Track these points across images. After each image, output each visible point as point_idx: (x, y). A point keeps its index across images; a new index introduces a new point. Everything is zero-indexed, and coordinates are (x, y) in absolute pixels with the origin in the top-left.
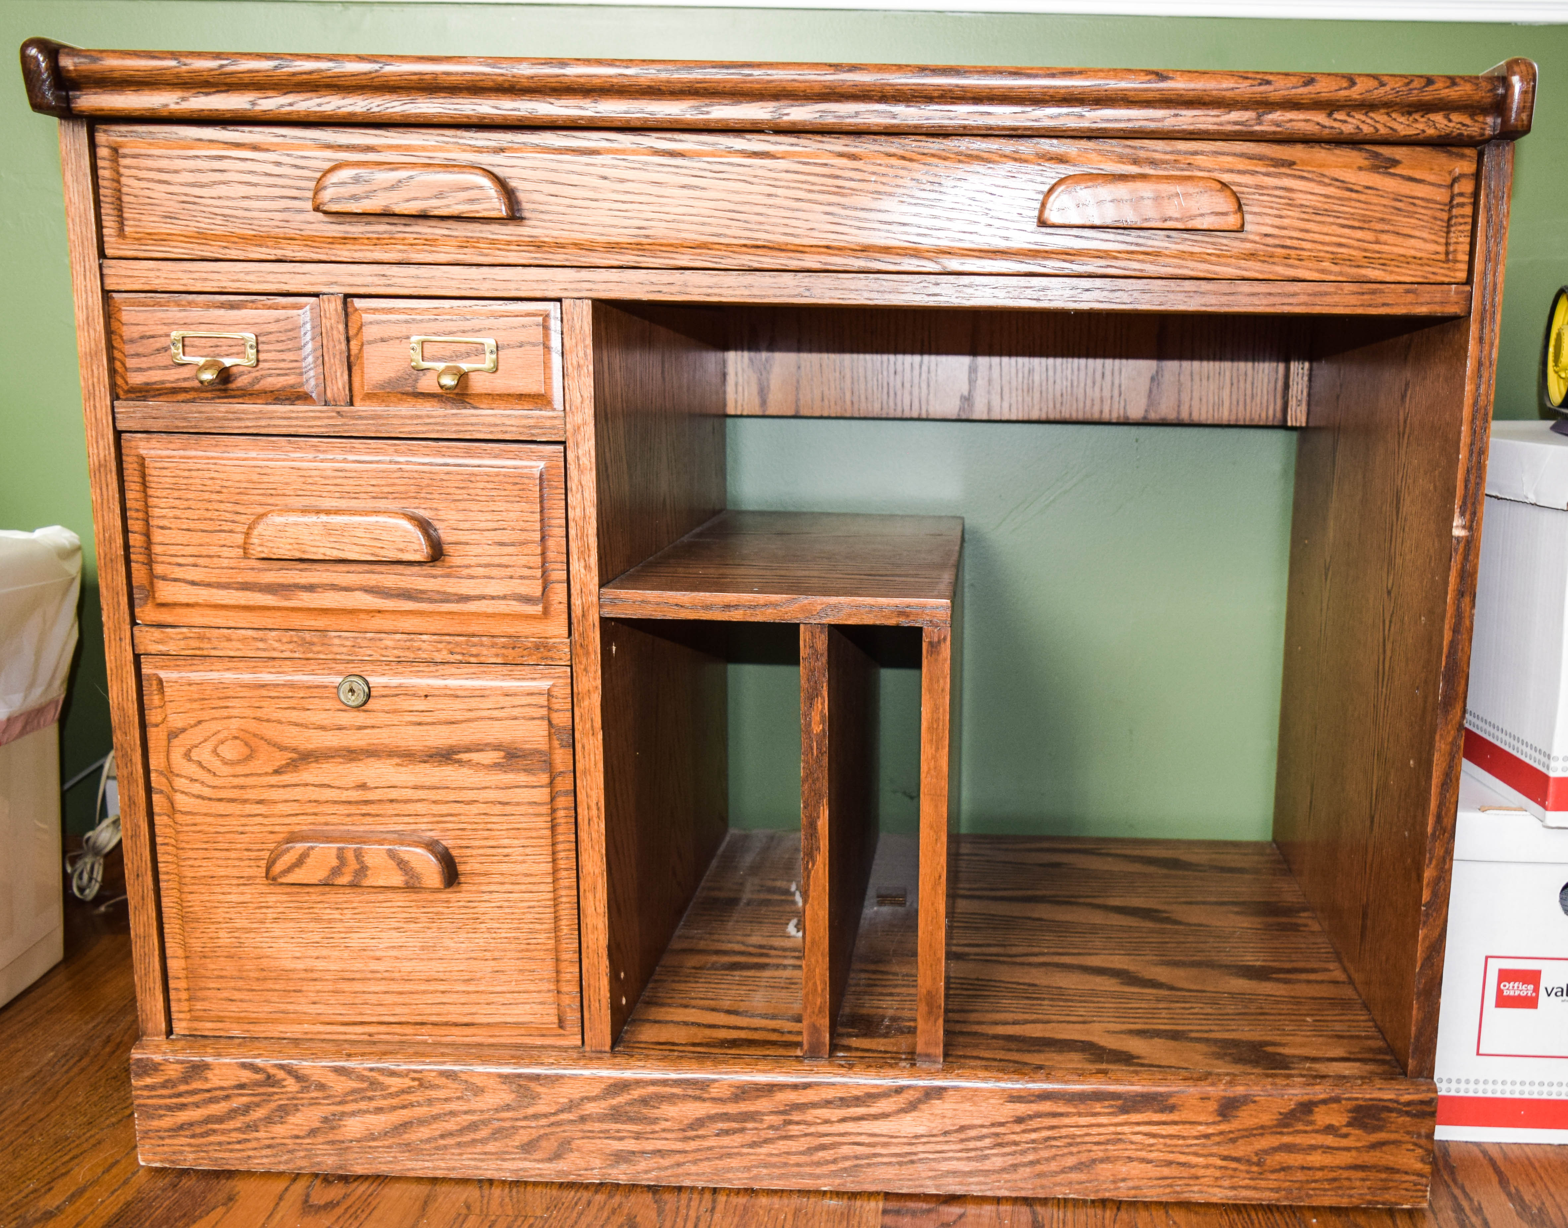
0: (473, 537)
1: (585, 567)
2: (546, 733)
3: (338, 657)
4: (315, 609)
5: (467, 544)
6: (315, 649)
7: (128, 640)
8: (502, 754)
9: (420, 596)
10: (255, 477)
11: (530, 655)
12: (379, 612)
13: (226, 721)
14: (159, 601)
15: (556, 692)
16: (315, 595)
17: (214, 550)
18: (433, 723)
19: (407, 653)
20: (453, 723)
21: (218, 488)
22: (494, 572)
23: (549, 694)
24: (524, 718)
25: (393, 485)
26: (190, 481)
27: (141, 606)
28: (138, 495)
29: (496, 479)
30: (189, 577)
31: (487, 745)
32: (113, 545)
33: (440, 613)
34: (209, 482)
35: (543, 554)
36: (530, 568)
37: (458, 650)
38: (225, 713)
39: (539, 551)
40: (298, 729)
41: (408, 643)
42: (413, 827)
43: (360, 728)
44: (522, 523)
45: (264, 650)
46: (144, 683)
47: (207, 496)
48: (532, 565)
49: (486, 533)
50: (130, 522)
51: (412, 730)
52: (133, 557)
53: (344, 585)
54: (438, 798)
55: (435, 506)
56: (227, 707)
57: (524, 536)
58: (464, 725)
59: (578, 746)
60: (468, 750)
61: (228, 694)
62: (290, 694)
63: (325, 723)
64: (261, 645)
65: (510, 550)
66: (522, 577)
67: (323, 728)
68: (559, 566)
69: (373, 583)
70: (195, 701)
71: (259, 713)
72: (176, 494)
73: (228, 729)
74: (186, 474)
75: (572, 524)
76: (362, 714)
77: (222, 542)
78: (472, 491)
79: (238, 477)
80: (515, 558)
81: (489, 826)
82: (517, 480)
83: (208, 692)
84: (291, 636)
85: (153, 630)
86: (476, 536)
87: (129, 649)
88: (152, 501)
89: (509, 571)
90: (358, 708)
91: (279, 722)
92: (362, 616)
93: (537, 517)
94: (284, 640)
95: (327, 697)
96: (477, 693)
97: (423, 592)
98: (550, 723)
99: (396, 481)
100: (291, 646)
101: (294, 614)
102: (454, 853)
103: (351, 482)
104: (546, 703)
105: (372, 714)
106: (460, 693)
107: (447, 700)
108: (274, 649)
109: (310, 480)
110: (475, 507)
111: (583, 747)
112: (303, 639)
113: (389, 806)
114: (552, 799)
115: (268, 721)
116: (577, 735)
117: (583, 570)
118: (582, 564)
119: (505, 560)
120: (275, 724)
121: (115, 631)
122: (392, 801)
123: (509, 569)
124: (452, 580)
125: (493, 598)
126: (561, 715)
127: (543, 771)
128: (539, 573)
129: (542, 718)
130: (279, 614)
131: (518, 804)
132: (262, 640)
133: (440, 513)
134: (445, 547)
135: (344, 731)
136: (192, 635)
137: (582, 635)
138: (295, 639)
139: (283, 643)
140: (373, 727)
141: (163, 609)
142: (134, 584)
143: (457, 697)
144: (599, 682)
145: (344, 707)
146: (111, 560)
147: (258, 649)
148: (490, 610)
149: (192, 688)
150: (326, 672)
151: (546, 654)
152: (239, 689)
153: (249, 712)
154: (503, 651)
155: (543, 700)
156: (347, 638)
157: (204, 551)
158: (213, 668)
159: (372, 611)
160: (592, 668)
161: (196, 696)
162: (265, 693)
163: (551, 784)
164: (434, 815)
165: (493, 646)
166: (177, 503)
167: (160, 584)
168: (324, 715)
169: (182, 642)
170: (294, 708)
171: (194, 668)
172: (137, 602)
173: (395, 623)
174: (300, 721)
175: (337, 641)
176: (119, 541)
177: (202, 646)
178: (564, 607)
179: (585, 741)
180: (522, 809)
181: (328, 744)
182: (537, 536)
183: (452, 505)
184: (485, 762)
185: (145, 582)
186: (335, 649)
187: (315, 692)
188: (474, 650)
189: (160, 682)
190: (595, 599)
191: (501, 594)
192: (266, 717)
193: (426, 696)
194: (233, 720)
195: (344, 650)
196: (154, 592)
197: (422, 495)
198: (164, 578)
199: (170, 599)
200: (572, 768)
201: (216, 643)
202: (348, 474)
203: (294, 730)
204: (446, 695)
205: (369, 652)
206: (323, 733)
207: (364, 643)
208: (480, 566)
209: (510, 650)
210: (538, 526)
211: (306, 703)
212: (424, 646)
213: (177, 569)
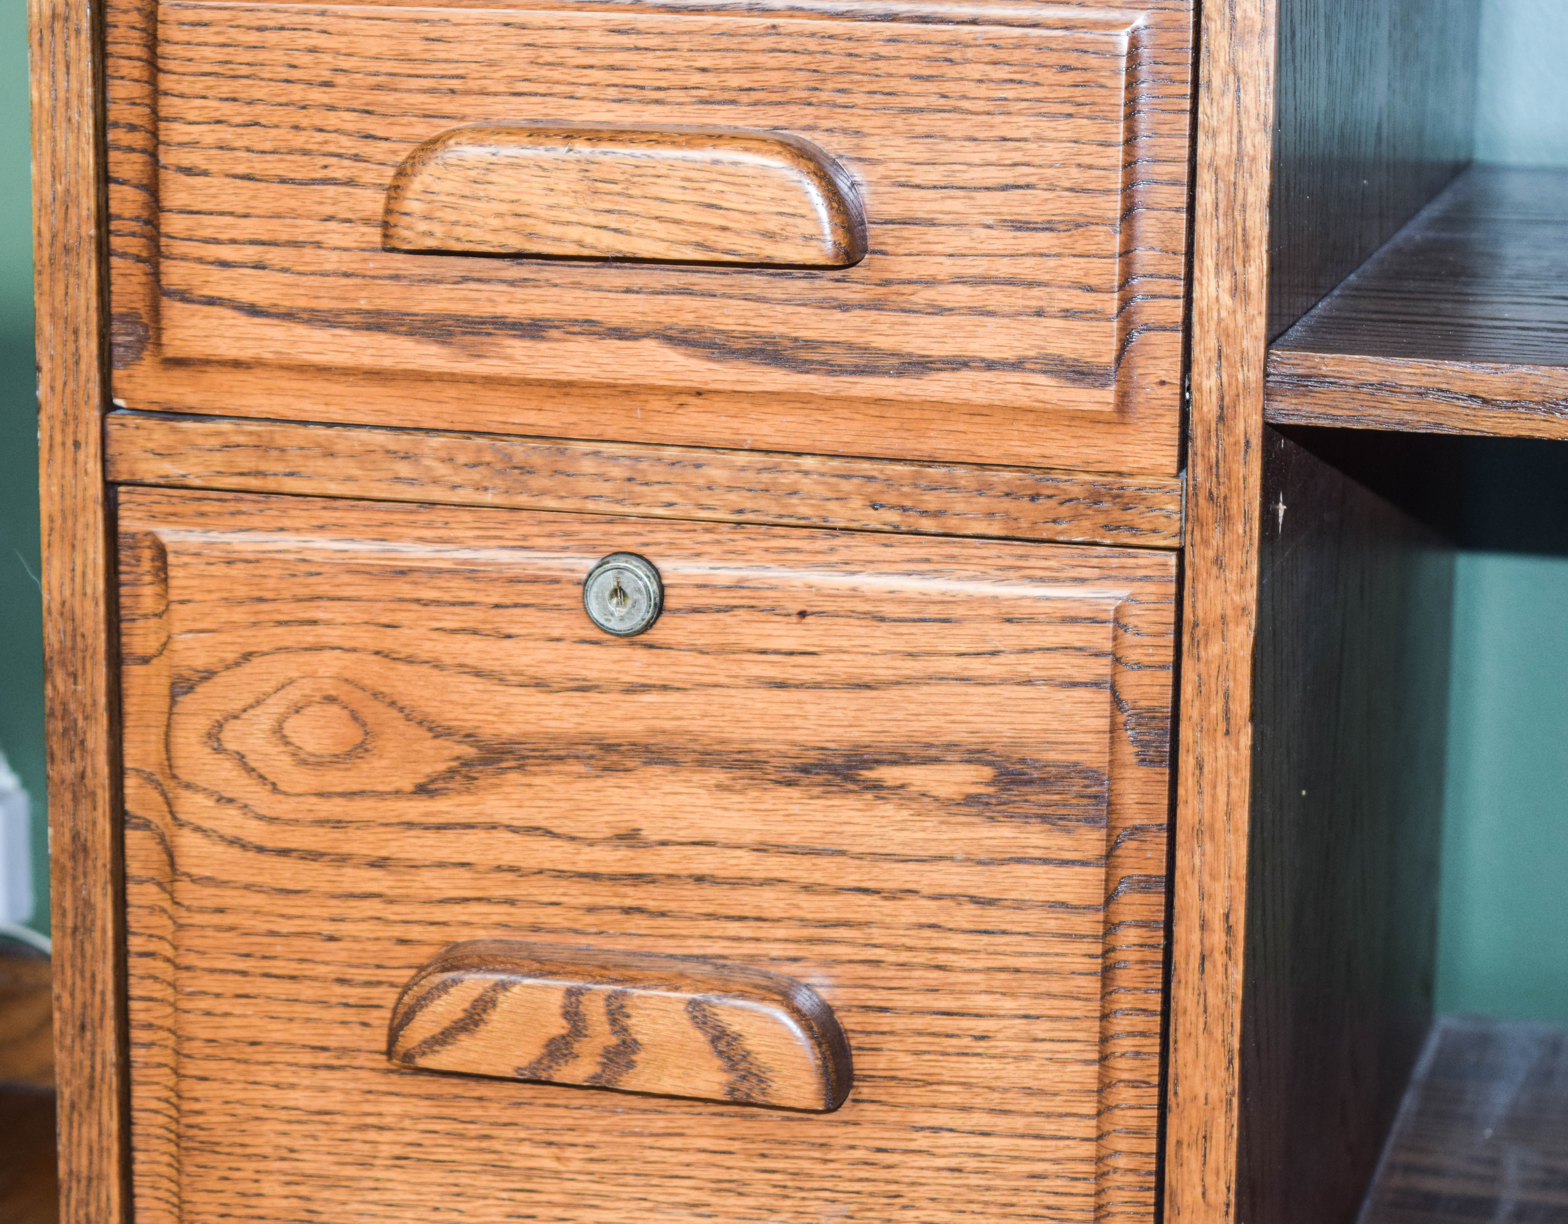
0: (949, 205)
1: (1234, 291)
2: (1104, 724)
3: (591, 506)
4: (540, 383)
5: (932, 223)
6: (536, 482)
7: (92, 448)
8: (988, 772)
9: (804, 355)
10: (416, 48)
11: (1075, 517)
12: (699, 394)
13: (308, 657)
14: (170, 353)
15: (1136, 617)
16: (543, 346)
17: (306, 229)
18: (817, 686)
19: (762, 503)
20: (868, 687)
21: (327, 75)
22: (996, 297)
23: (1119, 624)
24: (1049, 682)
25: (754, 68)
26: (262, 56)
27: (126, 365)
28: (138, 91)
29: (1018, 55)
30: (245, 296)
31: (950, 746)
32: (73, 211)
33: (850, 401)
34: (306, 59)
35: (1126, 253)
36: (1090, 289)
37: (891, 498)
38: (308, 636)
39: (1116, 244)
40: (481, 684)
41: (766, 477)
42: (749, 948)
43: (632, 689)
44: (1074, 172)
45: (411, 482)
46: (124, 555)
47: (297, 93)
48: (1094, 281)
49: (983, 198)
50: (114, 156)
51: (762, 699)
52: (116, 242)
53: (616, 322)
54: (818, 877)
55: (855, 123)
56: (314, 622)
57: (1080, 205)
58: (894, 694)
59: (1187, 763)
60: (902, 759)
61: (320, 590)
62: (469, 596)
63: (550, 671)
64: (404, 469)
65: (1042, 240)
66: (1068, 314)
67: (540, 684)
68: (1163, 286)
69: (686, 319)
70: (241, 603)
71: (389, 641)
72: (227, 88)
73: (313, 676)
74: (253, 37)
75: (1204, 176)
76: (641, 655)
77: (328, 210)
78: (950, 87)
79: (374, 47)
80: (1052, 263)
81: (942, 958)
82: (1071, 59)
83: (271, 583)
84: (479, 450)
85: (151, 423)
86: (956, 204)
87: (94, 468)
88: (168, 106)
89: (1035, 297)
90: (631, 637)
91: (437, 665)
92: (656, 403)
93: (1117, 155)
94: (462, 459)
95: (557, 608)
96: (932, 611)
97: (811, 345)
98: (1117, 701)
99: (761, 58)
100: (476, 475)
101: (488, 395)
102: (848, 1021)
103: (649, 60)
104: (1108, 646)
105: (663, 656)
106: (889, 610)
107: (858, 630)
108: (435, 482)
109: (547, 56)
110: (957, 127)
111: (1200, 766)
112: (509, 457)
113: (691, 891)
114: (1110, 898)
115: (410, 660)
116: (1186, 733)
117: (1226, 299)
118: (1226, 282)
119: (1026, 268)
120: (425, 669)
121: (65, 423)
122: (700, 879)
123: (1036, 292)
124: (887, 318)
125: (990, 365)
126: (1146, 677)
127: (1091, 821)
128: (1113, 304)
129: (1096, 684)
130: (451, 392)
131: (1019, 905)
132: (406, 457)
133: (867, 142)
134: (873, 230)
135: (593, 696)
136: (241, 439)
137: (1213, 469)
138: (488, 457)
139: (457, 468)
140: (665, 688)
141: (179, 374)
142: (116, 310)
143: (882, 619)
144: (1251, 596)
145: (595, 634)
146: (67, 250)
147: (398, 479)
148: (979, 397)
149: (233, 571)
150: (557, 542)
151: (1118, 515)
152: (346, 578)
153: (366, 638)
154: (1007, 504)
155: (1101, 638)
156: (614, 458)
157: (282, 230)
158: (286, 523)
159: (680, 392)
160: (1236, 558)
161: (242, 591)
162: (405, 589)
163: (1109, 857)
164: (803, 922)
165: (980, 492)
166: (227, 109)
167: (173, 310)
168: (545, 652)
169: (218, 457)
170: (475, 632)
171: (241, 521)
172: (118, 351)
173: (736, 423)
174: (486, 665)
175: (588, 466)
176: (88, 203)
177: (263, 466)
178: (1171, 395)
179: (1206, 749)
180: (1032, 919)
181: (553, 726)
182: (1114, 206)
183: (899, 123)
184: (943, 791)
185: (141, 306)
186: (586, 486)
187: (528, 593)
188: (932, 501)
189: (161, 552)
190: (1254, 375)
191: (1010, 355)
192: (405, 652)
193: (803, 614)
194: (327, 655)
195: (606, 488)
196: (159, 330)
197: (824, 96)
198: (184, 296)
199: (196, 349)
200: (1164, 819)
201: (296, 461)
202: (642, 42)
203: (471, 687)
204: (852, 614)
205: (668, 496)
206: (542, 698)
207: (656, 473)
208: (960, 280)
209: (1025, 503)
210: (1117, 180)
211: (503, 620)
212: (806, 484)
213: (217, 274)
